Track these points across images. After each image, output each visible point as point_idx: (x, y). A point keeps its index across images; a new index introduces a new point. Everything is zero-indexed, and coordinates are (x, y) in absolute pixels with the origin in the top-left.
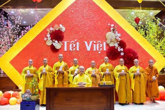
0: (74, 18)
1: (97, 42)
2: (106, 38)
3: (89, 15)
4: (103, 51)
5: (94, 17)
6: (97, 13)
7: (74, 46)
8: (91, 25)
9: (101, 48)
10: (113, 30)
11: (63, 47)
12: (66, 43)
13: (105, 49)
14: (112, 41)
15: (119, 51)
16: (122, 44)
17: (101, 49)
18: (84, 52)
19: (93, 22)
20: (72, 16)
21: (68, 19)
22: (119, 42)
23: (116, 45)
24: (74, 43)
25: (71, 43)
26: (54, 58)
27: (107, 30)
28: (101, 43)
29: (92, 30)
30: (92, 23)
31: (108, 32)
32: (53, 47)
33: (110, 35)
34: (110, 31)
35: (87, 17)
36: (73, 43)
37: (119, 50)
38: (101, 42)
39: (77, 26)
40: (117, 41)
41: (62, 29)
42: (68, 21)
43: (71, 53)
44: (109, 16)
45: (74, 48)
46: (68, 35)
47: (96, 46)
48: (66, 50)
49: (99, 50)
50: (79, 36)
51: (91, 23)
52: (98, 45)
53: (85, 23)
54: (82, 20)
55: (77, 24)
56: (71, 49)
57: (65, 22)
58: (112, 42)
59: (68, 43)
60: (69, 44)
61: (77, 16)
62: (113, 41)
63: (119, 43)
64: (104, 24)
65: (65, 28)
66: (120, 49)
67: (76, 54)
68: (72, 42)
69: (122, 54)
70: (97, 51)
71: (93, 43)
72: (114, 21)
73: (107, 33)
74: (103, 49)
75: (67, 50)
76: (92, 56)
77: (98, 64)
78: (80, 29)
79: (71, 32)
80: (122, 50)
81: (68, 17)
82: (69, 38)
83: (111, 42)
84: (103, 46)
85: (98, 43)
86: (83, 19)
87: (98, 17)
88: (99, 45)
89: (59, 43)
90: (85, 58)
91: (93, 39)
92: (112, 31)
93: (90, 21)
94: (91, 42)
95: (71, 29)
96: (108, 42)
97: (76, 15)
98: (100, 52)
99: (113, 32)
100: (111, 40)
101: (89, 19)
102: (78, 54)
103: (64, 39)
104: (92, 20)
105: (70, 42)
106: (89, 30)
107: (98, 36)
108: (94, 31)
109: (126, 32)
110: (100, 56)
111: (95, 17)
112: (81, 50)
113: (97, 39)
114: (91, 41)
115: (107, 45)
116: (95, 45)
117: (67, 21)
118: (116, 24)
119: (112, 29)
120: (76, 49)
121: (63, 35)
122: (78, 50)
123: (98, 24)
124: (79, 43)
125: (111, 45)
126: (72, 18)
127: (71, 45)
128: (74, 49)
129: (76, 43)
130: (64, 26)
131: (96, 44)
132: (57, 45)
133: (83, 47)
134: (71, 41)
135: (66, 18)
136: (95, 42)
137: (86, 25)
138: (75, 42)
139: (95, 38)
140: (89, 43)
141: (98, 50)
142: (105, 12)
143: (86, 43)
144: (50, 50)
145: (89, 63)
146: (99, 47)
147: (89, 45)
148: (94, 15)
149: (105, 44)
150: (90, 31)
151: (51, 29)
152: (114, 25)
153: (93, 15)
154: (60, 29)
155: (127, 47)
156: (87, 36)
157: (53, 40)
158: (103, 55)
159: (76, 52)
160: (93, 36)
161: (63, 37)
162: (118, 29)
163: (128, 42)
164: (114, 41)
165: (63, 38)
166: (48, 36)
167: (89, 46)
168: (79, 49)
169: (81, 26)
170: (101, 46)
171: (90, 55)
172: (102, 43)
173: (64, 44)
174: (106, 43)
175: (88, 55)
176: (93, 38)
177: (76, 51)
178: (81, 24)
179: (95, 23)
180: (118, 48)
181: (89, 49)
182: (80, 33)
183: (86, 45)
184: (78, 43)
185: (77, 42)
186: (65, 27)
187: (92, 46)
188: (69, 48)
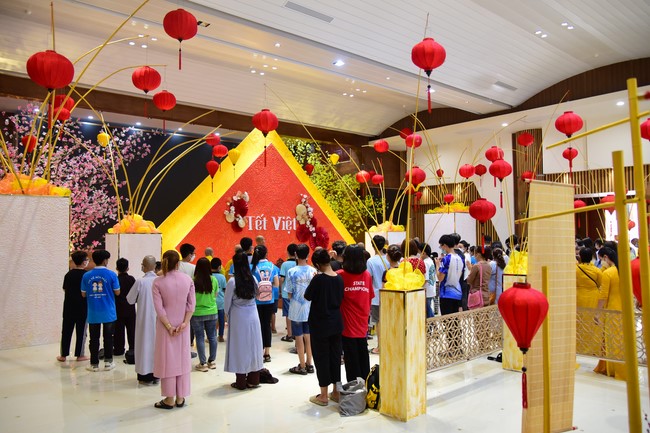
0: (260, 181)
1: (286, 217)
2: (296, 213)
4: (292, 231)
6: (286, 176)
7: (261, 223)
8: (280, 193)
9: (290, 226)
10: (305, 202)
11: (247, 224)
12: (250, 218)
13: (295, 228)
16: (313, 222)
17: (291, 228)
18: (271, 232)
19: (282, 189)
21: (252, 183)
22: (311, 218)
23: (308, 223)
27: (297, 201)
28: (290, 219)
29: (280, 201)
30: (281, 191)
32: (236, 225)
33: (300, 208)
34: (302, 203)
36: (259, 218)
39: (264, 195)
40: (309, 218)
41: (246, 198)
42: (253, 185)
45: (260, 226)
46: (252, 206)
47: (285, 224)
48: (251, 229)
50: (266, 209)
55: (263, 192)
56: (257, 227)
59: (252, 219)
60: (255, 221)
63: (310, 220)
65: (249, 198)
66: (312, 229)
70: (286, 231)
71: (282, 219)
73: (297, 205)
74: (293, 227)
76: (280, 237)
78: (266, 199)
79: (257, 203)
80: (314, 229)
81: (252, 180)
82: (254, 211)
83: (302, 218)
84: (293, 223)
85: (288, 219)
87: (287, 182)
88: (288, 223)
89: (243, 218)
91: (281, 214)
95: (257, 198)
96: (299, 218)
98: (289, 232)
99: (304, 205)
100: (302, 216)
105: (256, 218)
106: (277, 200)
107: (287, 209)
109: (317, 205)
112: (268, 229)
113: (286, 214)
114: (280, 217)
115: (298, 222)
116: (284, 222)
118: (308, 194)
119: (303, 200)
120: (263, 228)
121: (247, 207)
123: (288, 192)
125: (302, 222)
126: (257, 181)
127: (257, 222)
128: (261, 228)
130: (248, 194)
131: (285, 220)
132: (241, 222)
133: (270, 224)
134: (257, 216)
136: (284, 218)
137: (274, 193)
138: (261, 218)
139: (283, 212)
140: (277, 220)
141: (287, 229)
143: (274, 219)
144: (231, 230)
146: (288, 225)
147: (277, 222)
148: (283, 179)
150: (278, 203)
151: (235, 198)
152: (307, 196)
154: (244, 199)
155: (318, 225)
156: (275, 209)
157: (237, 215)
160: (282, 209)
161: (248, 210)
162: (309, 199)
163: (319, 218)
164: (305, 218)
165: (247, 212)
166: (233, 208)
167: (277, 224)
168: (266, 228)
169: (268, 194)
170: (291, 223)
171: (278, 236)
172: (292, 220)
173: (248, 220)
174: (296, 220)
175: (276, 236)
178: (268, 192)
179: (284, 191)
180: (310, 226)
181: (277, 227)
182: (267, 205)
183: (273, 223)
184: (265, 220)
185: (264, 217)
187: (281, 223)
188: (254, 226)
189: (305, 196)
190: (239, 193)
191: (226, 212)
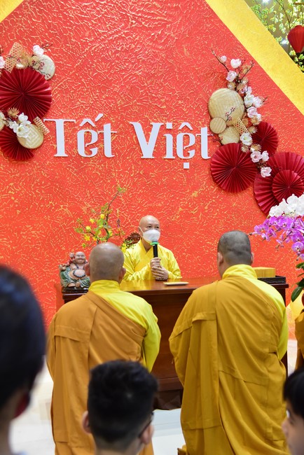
0: (89, 20)
1: (176, 124)
2: (209, 113)
3: (148, 14)
5: (164, 26)
6: (177, 8)
7: (95, 139)
8: (156, 56)
9: (191, 148)
10: (237, 81)
11: (50, 139)
12: (60, 124)
13: (205, 154)
14: (229, 123)
15: (255, 160)
16: (264, 136)
17: (192, 153)
18: (130, 164)
19: (163, 44)
20: (82, 13)
21: (65, 23)
22: (256, 126)
23: (247, 139)
24: (93, 128)
25: (81, 125)
26: (16, 185)
27: (212, 80)
28: (191, 129)
29: (159, 78)
30: (160, 50)
31: (216, 89)
32: (8, 142)
33: (224, 100)
34: (226, 85)
35: (141, 24)
36: (87, 125)
37: (255, 157)
38: (192, 125)
39: (103, 60)
40: (251, 125)
41: (42, 64)
42: (65, 31)
43: (82, 165)
44: (220, 21)
45: (93, 146)
46: (67, 91)
47: (175, 141)
48: (61, 152)
49: (183, 157)
50: (111, 98)
51: (154, 48)
52: (180, 137)
53: (134, 46)
54: (120, 32)
55: (103, 51)
56: (82, 152)
57: (51, 35)
58: (230, 128)
59: (68, 125)
60: (76, 131)
61: (98, 12)
62: (234, 122)
63: (253, 130)
64: (203, 55)
65: (56, 64)
66: (259, 155)
67: (100, 171)
68: (85, 121)
69: (266, 172)
70: (177, 161)
71: (163, 130)
72: (240, 44)
73: (213, 91)
74: (198, 151)
75: (67, 152)
76: (158, 178)
77: (180, 209)
78: (112, 72)
79: (80, 81)
80: (265, 156)
81: (65, 17)
82: (73, 105)
83: (227, 127)
84: (198, 140)
85: (182, 130)
86: (123, 28)
87: (180, 25)
88: (184, 139)
89: (33, 123)
90: (135, 184)
91: (162, 115)
92: (231, 86)
93: (151, 40)
94: (156, 127)
95: (79, 69)
96: (218, 126)
97: (94, 8)
98: (186, 165)
99: (235, 89)
100: (229, 119)
101: (147, 29)
102: (109, 172)
103: (53, 110)
104: (160, 37)
105: (79, 123)
106: (149, 76)
107: (180, 102)
108: (165, 81)
109: (279, 91)
110: (188, 181)
111: (168, 23)
112: (120, 154)
113: (177, 116)
114: (157, 122)
115: (215, 138)
116: (169, 137)
117: (61, 33)
118: (247, 58)
119: (232, 76)
120: (102, 151)
121: (49, 93)
122: (108, 153)
123: (183, 53)
124: (113, 128)
125: (228, 138)
126: (82, 19)
127: (81, 135)
128: (95, 151)
129: (99, 126)
130: (49, 55)
131: (174, 132)
132: (26, 132)
133: (126, 143)
134: (81, 118)
135: (54, 19)
136: (169, 126)
137: (136, 54)
138: (96, 123)
139: (169, 109)
140: (147, 130)
141: (180, 155)
142: (207, 5)
143: (138, 127)
145: (150, 202)
146: (184, 145)
147: (147, 137)
148: (168, 16)
149: (204, 132)
150: (151, 83)
152: (242, 64)
153: (161, 15)
154: (34, 67)
155: (281, 148)
156: (141, 101)
157: (10, 113)
158: (199, 174)
159: (100, 164)
160: (163, 100)
161: (50, 100)
163: (284, 128)
164: (238, 125)
165: (49, 105)
167: (147, 141)
168: (113, 151)
169: (118, 58)
170: (192, 141)
171: (153, 175)
172: (196, 131)
173: (52, 127)
174: (210, 131)
175: (146, 175)
176: (162, 111)
177: (99, 158)
178: (117, 52)
179: (169, 51)
180: (252, 149)
181: (148, 150)
182: (114, 87)
183: (136, 138)
184: (107, 129)
185: (104, 122)
186: (55, 59)
188: (71, 145)
189: (236, 63)
190: (17, 48)
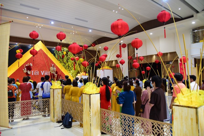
9: (48, 74)
10: (53, 66)
11: (31, 73)
12: (33, 71)
16: (57, 73)
23: (54, 73)
32: (27, 73)
33: (52, 68)
37: (55, 75)
40: (55, 71)
43: (35, 76)
44: (51, 60)
48: (33, 74)
50: (39, 68)
55: (38, 63)
56: (35, 74)
62: (53, 71)
67: (37, 77)
72: (53, 62)
73: (50, 67)
79: (35, 67)
82: (34, 69)
85: (47, 72)
91: (44, 70)
94: (44, 71)
95: (35, 65)
96: (51, 71)
106: (43, 66)
108: (45, 66)
109: (58, 67)
112: (39, 75)
113: (46, 70)
115: (50, 73)
118: (54, 64)
119: (52, 66)
125: (52, 73)
127: (35, 72)
129: (37, 71)
130: (32, 64)
132: (29, 72)
133: (40, 73)
137: (42, 63)
143: (41, 71)
144: (25, 75)
149: (49, 72)
154: (30, 65)
156: (42, 69)
157: (27, 70)
160: (44, 68)
161: (32, 69)
162: (55, 65)
166: (25, 68)
173: (32, 72)
177: (37, 75)
181: (43, 74)
187: (44, 73)
188: (34, 74)
189: (53, 65)
190: (28, 64)
191: (23, 69)
